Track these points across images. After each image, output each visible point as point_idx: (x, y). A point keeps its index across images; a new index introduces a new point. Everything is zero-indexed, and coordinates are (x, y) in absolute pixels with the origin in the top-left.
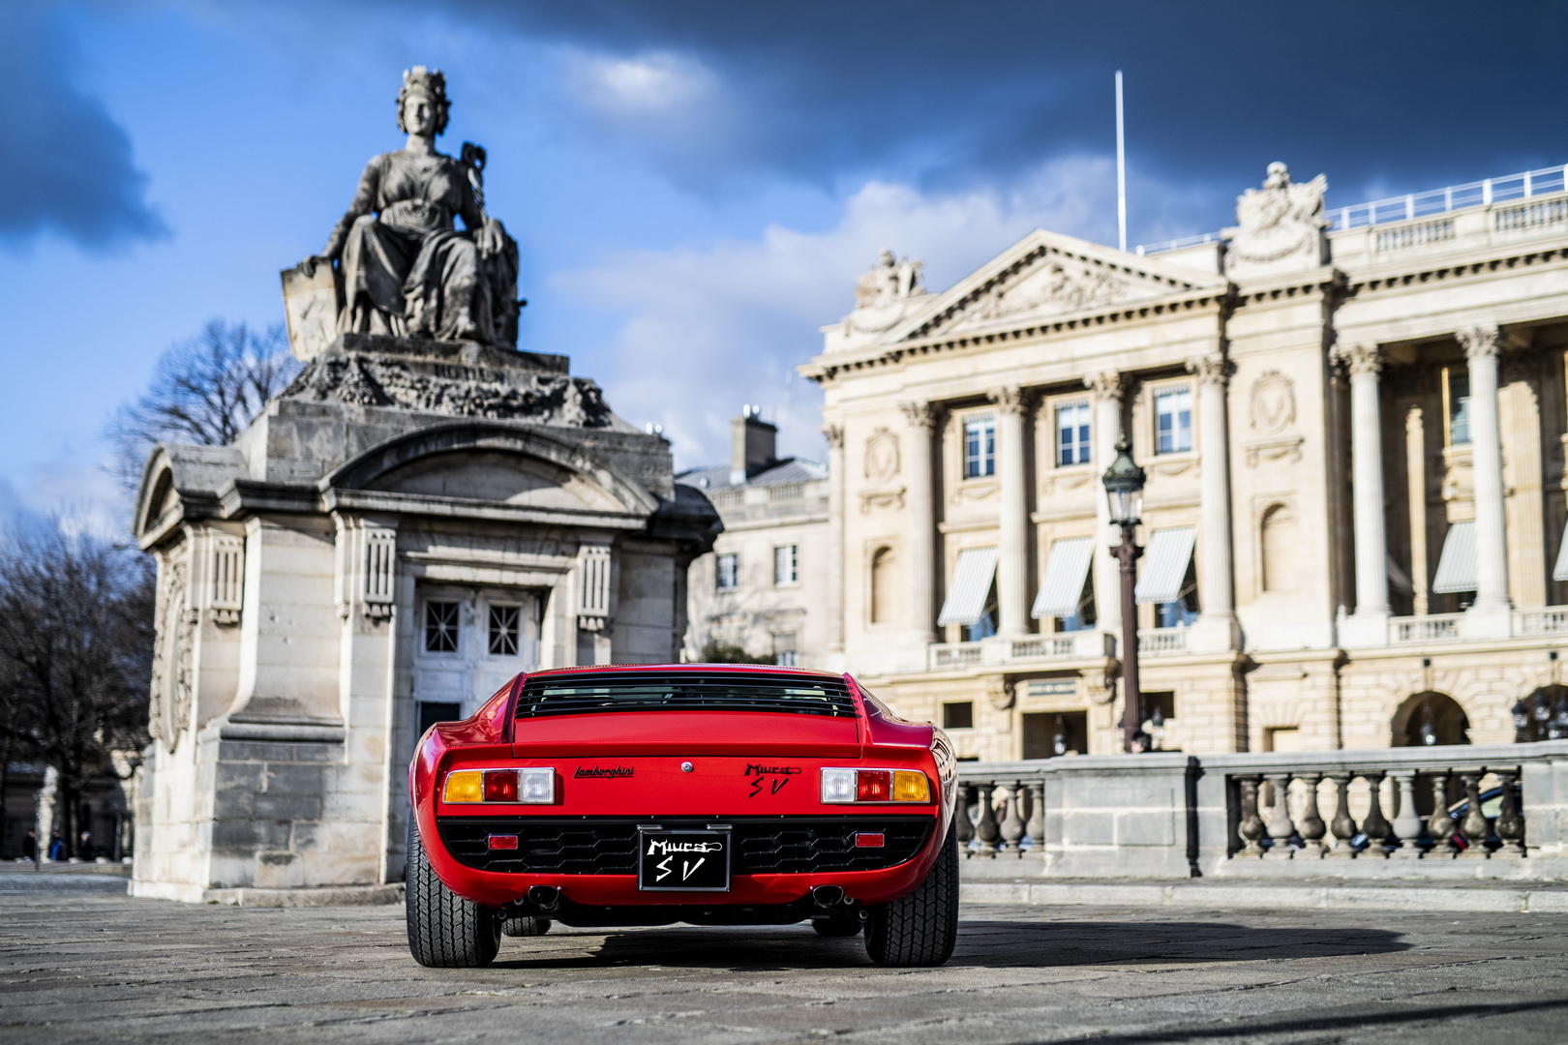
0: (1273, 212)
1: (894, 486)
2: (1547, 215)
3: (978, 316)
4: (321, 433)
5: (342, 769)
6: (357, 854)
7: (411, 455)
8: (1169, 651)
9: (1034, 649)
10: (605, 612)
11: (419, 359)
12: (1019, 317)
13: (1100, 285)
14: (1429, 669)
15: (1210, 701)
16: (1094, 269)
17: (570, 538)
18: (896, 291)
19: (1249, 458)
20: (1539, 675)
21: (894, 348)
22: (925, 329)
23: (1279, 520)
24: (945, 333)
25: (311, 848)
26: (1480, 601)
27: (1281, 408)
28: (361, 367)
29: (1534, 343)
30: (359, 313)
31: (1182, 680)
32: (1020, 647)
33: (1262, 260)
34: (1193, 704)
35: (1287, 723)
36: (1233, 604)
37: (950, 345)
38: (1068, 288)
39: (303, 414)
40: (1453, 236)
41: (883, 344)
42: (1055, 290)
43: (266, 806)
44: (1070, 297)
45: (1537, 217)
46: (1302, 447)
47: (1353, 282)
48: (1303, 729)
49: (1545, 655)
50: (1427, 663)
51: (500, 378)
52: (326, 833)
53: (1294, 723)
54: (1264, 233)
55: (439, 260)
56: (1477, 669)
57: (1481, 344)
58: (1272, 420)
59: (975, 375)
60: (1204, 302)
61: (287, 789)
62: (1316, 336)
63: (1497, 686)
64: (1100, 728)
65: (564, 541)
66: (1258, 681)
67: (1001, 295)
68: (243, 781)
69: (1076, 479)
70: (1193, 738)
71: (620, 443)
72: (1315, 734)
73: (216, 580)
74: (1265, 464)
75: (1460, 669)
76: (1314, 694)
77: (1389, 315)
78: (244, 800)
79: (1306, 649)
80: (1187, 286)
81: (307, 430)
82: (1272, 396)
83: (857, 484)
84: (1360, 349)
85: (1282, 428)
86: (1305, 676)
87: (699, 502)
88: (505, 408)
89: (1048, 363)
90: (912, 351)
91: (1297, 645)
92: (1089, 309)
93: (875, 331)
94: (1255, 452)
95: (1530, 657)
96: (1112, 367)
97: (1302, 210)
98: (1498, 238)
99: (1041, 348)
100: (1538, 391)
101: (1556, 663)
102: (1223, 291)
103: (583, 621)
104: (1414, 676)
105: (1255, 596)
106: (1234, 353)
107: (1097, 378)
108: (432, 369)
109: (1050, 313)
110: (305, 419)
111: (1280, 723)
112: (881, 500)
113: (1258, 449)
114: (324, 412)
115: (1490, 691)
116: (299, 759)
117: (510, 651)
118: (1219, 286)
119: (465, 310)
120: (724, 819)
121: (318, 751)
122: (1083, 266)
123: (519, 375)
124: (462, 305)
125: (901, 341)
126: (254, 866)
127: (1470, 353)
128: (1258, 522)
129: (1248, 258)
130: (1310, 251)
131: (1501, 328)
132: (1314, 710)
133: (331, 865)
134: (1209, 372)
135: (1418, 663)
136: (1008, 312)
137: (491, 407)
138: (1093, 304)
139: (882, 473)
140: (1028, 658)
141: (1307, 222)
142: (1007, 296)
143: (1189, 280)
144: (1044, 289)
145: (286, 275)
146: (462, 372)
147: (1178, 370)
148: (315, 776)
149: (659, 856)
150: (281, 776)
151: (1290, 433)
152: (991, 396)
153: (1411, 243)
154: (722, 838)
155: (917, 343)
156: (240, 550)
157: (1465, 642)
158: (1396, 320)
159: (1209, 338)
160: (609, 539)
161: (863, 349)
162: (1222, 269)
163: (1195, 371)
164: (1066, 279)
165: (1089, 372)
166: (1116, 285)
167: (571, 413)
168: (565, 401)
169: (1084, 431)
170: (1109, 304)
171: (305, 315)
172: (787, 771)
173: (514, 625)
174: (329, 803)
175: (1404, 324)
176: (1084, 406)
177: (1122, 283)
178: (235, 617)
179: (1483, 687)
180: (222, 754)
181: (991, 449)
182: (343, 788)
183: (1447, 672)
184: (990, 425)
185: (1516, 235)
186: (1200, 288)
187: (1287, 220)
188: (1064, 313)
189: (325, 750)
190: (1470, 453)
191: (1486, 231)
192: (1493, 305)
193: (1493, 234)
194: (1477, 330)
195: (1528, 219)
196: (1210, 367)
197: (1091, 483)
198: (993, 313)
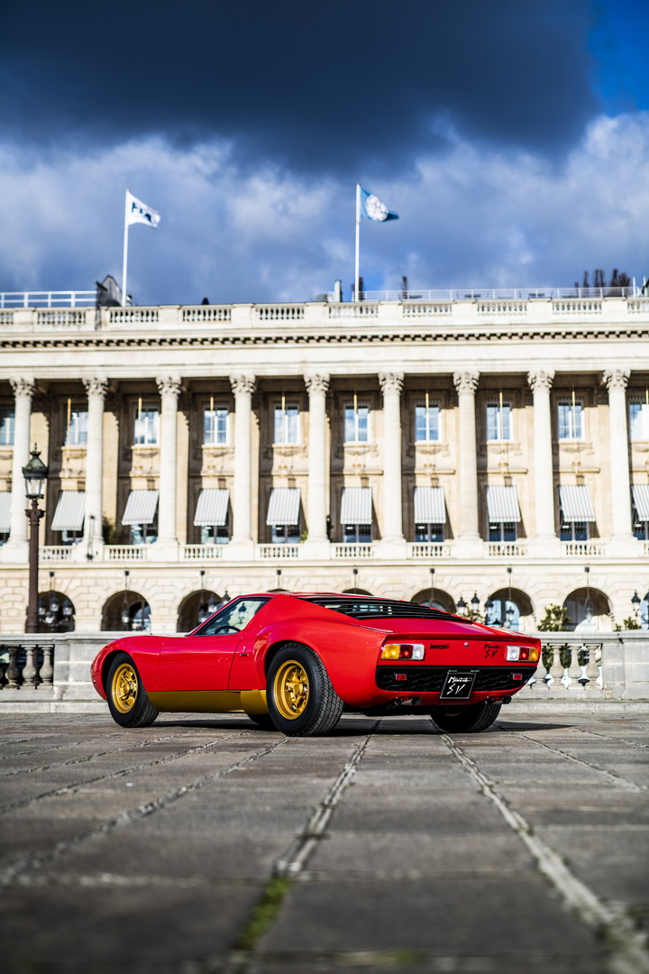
2: (67, 320)
20: (42, 585)
26: (11, 539)
29: (49, 392)
40: (12, 323)
45: (62, 320)
49: (47, 574)
56: (7, 579)
57: (24, 389)
63: (17, 590)
98: (39, 328)
100: (48, 419)
101: (53, 578)
115: (13, 593)
120: (475, 667)
127: (17, 394)
131: (36, 380)
149: (451, 684)
154: (472, 676)
157: (1, 563)
172: (497, 647)
179: (9, 590)
185: (49, 328)
190: (12, 451)
191: (32, 323)
192: (32, 367)
193: (36, 325)
194: (23, 380)
195: (56, 320)
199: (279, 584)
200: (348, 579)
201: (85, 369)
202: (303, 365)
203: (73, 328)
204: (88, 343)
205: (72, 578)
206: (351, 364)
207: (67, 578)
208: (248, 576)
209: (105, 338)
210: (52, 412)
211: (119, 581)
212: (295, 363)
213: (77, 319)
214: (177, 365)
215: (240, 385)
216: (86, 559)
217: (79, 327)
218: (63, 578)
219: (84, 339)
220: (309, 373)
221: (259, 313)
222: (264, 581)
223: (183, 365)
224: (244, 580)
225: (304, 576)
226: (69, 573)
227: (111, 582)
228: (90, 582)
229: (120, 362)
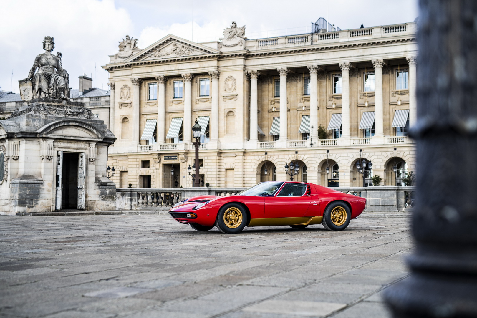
0: (232, 33)
1: (129, 101)
2: (300, 40)
3: (153, 56)
4: (37, 121)
5: (43, 189)
6: (46, 206)
7: (57, 126)
8: (202, 149)
9: (166, 147)
10: (94, 158)
11: (54, 104)
12: (164, 57)
13: (186, 50)
14: (267, 155)
15: (212, 162)
16: (185, 46)
17: (88, 143)
18: (130, 47)
19: (224, 99)
20: (293, 157)
21: (129, 63)
22: (138, 59)
23: (231, 115)
24: (143, 60)
25: (37, 205)
26: (280, 138)
27: (233, 86)
28: (43, 106)
30: (39, 92)
31: (205, 156)
32: (162, 147)
33: (229, 46)
34: (208, 163)
35: (231, 168)
36: (219, 137)
37: (145, 63)
38: (178, 50)
39: (33, 117)
40: (277, 44)
41: (126, 62)
42: (174, 51)
43: (28, 197)
44: (178, 53)
45: (298, 41)
46: (237, 97)
47: (251, 53)
48: (235, 170)
49: (294, 152)
50: (266, 153)
51: (70, 108)
52: (40, 202)
53: (233, 168)
54: (230, 39)
55: (56, 80)
56: (278, 155)
57: (283, 72)
58: (230, 89)
59: (152, 72)
60: (213, 56)
61: (32, 193)
62: (242, 68)
63: (283, 160)
64: (183, 169)
65: (86, 143)
66: (224, 157)
67: (159, 51)
68: (24, 192)
69: (178, 102)
70: (207, 171)
71: (96, 122)
72: (238, 171)
73: (13, 150)
74: (228, 101)
75: (274, 155)
76: (238, 161)
77: (261, 63)
78: (24, 195)
79: (237, 149)
80: (209, 52)
81: (34, 120)
82: (230, 83)
83: (118, 100)
84: (253, 71)
85: (232, 92)
86: (236, 156)
87: (111, 133)
88: (73, 114)
89: (172, 70)
90: (134, 64)
91: (234, 148)
92: (183, 56)
93: (124, 58)
94: (225, 97)
95: (291, 153)
96: (189, 72)
97: (240, 34)
98: (288, 45)
101: (297, 154)
103: (90, 159)
104: (263, 157)
105: (224, 135)
106: (221, 70)
107: (185, 75)
108: (56, 106)
109: (173, 56)
110: (33, 118)
111: (229, 168)
112: (125, 105)
114: (37, 116)
116: (34, 187)
118: (218, 53)
119: (62, 93)
121: (38, 186)
122: (182, 45)
123: (75, 108)
124: (62, 92)
125: (131, 61)
126: (26, 208)
127: (280, 74)
128: (226, 116)
129: (225, 46)
130: (241, 46)
132: (238, 165)
133: (41, 208)
134: (214, 76)
135: (264, 154)
136: (162, 56)
137: (70, 115)
139: (125, 97)
140: (164, 150)
141: (241, 37)
142: (161, 51)
144: (171, 50)
145: (20, 82)
146: (63, 107)
147: (206, 74)
148: (38, 191)
150: (31, 191)
151: (234, 93)
152: (156, 78)
153: (267, 45)
155: (136, 62)
156: (18, 144)
157: (276, 148)
158: (262, 65)
159: (215, 66)
161: (120, 63)
162: (219, 47)
163: (211, 75)
164: (177, 47)
165: (183, 73)
167: (86, 115)
168: (85, 113)
169: (181, 89)
170: (189, 56)
171: (24, 91)
174: (41, 196)
175: (264, 66)
176: (181, 82)
177: (192, 50)
178: (17, 158)
179: (280, 160)
180: (19, 186)
182: (43, 193)
183: (271, 156)
184: (156, 85)
185: (292, 45)
186: (213, 53)
187: (236, 36)
188: (177, 57)
189: (40, 186)
190: (279, 100)
192: (286, 63)
193: (287, 44)
194: (282, 69)
195: (296, 41)
196: (215, 74)
197: (183, 103)
198: (157, 56)
199: (395, 154)
201: (308, 62)
202: (406, 53)
203: (303, 44)
204: (309, 50)
205: (305, 154)
207: (303, 154)
208: (381, 151)
209: (315, 47)
210: (298, 81)
211: (325, 155)
212: (401, 52)
213: (304, 40)
214: (348, 57)
215: (377, 64)
216: (310, 146)
217: (305, 43)
218: (301, 154)
219: (307, 48)
220: (408, 56)
221: (385, 30)
222: (388, 153)
223: (350, 57)
224: (380, 153)
226: (304, 152)
227: (322, 155)
228: (312, 155)
229: (323, 58)
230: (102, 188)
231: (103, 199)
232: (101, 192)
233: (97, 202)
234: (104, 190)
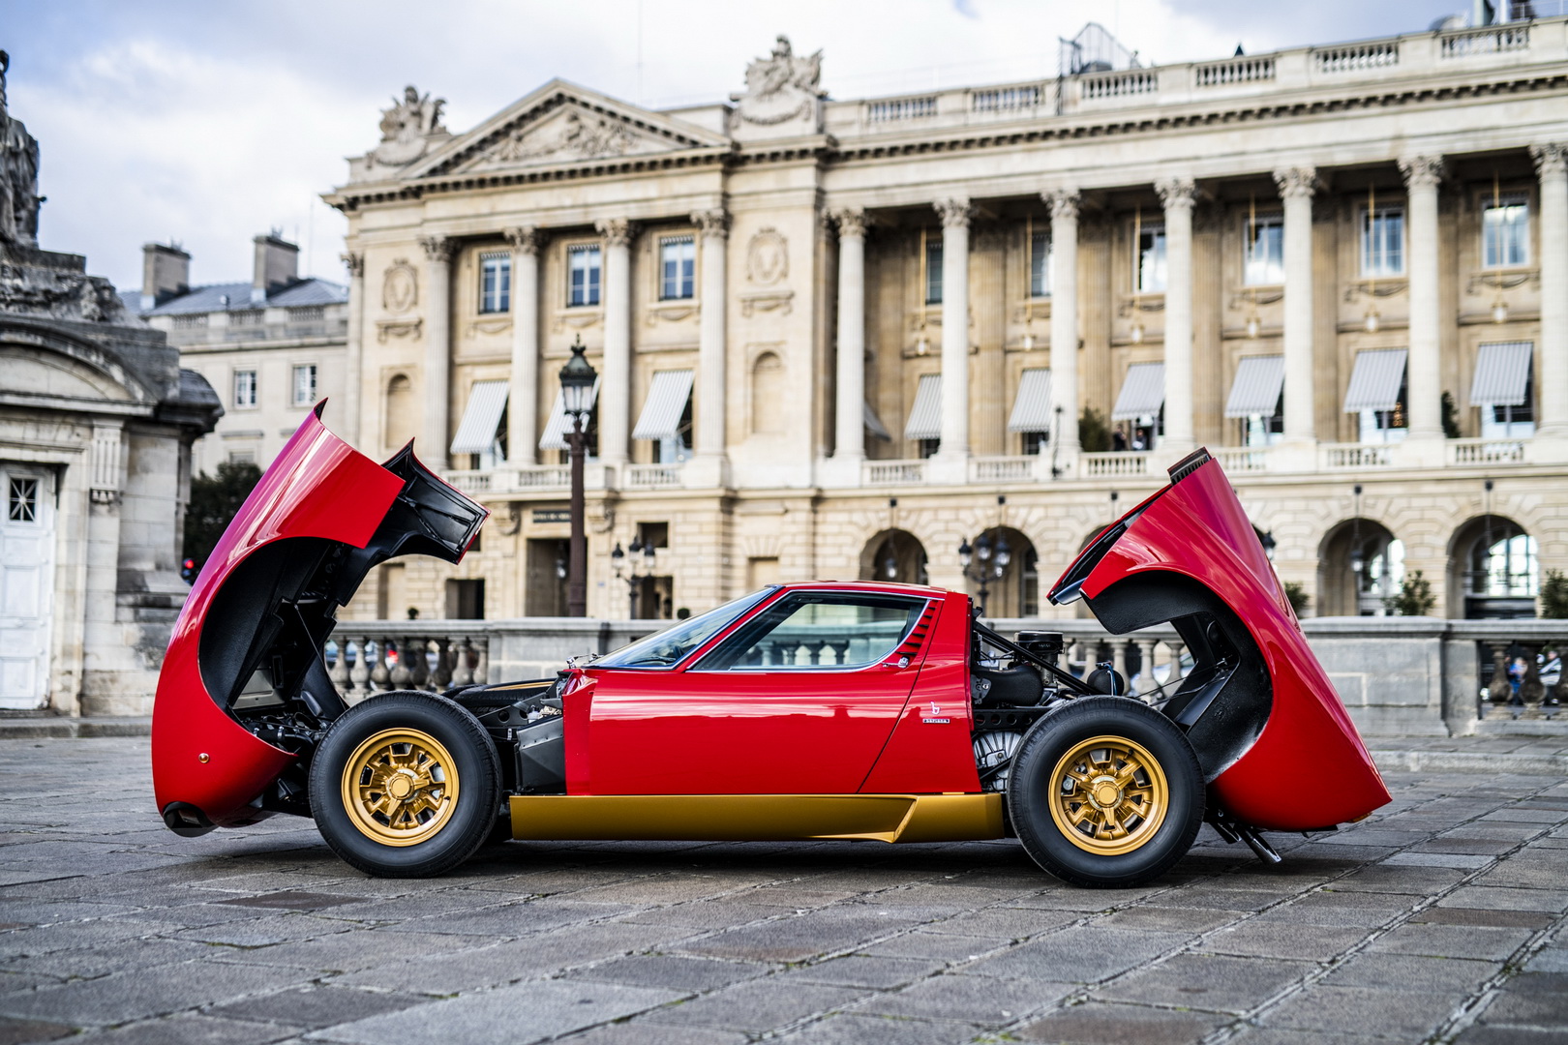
0: (777, 77)
1: (411, 317)
3: (497, 157)
8: (665, 485)
9: (540, 479)
10: (115, 487)
12: (536, 161)
13: (613, 136)
14: (895, 509)
15: (701, 533)
16: (609, 121)
17: (85, 422)
18: (420, 126)
19: (745, 308)
20: (987, 517)
21: (414, 183)
22: (446, 167)
23: (770, 368)
24: (463, 172)
26: (942, 448)
27: (775, 263)
29: (1000, 215)
31: (675, 512)
32: (527, 477)
33: (764, 123)
34: (684, 535)
35: (769, 554)
36: (725, 443)
37: (469, 184)
38: (584, 137)
40: (935, 114)
41: (404, 179)
42: (571, 138)
44: (584, 146)
45: (1009, 102)
46: (793, 301)
47: (844, 148)
48: (783, 560)
49: (994, 500)
50: (893, 503)
51: (19, 274)
53: (775, 554)
56: (936, 510)
57: (954, 214)
58: (766, 275)
59: (492, 214)
60: (709, 159)
62: (809, 198)
63: (952, 526)
64: (599, 555)
65: (79, 425)
66: (743, 515)
67: (520, 139)
69: (585, 320)
70: (684, 566)
71: (132, 338)
72: (793, 565)
74: (758, 315)
75: (921, 510)
76: (793, 529)
77: (876, 182)
79: (788, 488)
80: (695, 144)
82: (767, 252)
83: (375, 314)
84: (847, 212)
85: (775, 283)
86: (786, 511)
87: (203, 388)
88: (27, 300)
89: (563, 208)
90: (432, 188)
91: (780, 483)
92: (603, 159)
93: (397, 165)
94: (750, 303)
95: (982, 501)
96: (621, 215)
97: (803, 78)
98: (974, 118)
99: (557, 192)
101: (1003, 507)
102: (727, 150)
103: (95, 495)
104: (882, 515)
105: (745, 437)
106: (735, 207)
107: (608, 225)
109: (566, 159)
111: (762, 553)
112: (398, 330)
113: (753, 300)
115: (947, 531)
117: (27, 518)
118: (723, 145)
122: (598, 117)
123: (39, 273)
125: (422, 177)
127: (945, 222)
128: (750, 368)
129: (751, 120)
130: (807, 119)
132: (793, 544)
134: (711, 226)
135: (886, 504)
136: (527, 156)
137: (13, 302)
138: (607, 154)
139: (400, 304)
140: (534, 488)
141: (806, 90)
142: (526, 139)
143: (696, 137)
144: (561, 135)
147: (682, 221)
151: (782, 288)
152: (507, 234)
153: (898, 117)
155: (438, 180)
157: (927, 485)
158: (882, 188)
159: (713, 194)
160: (120, 424)
161: (384, 182)
162: (727, 127)
163: (699, 224)
164: (581, 127)
165: (601, 218)
166: (629, 137)
167: (88, 306)
168: (82, 297)
169: (595, 274)
170: (622, 156)
173: (32, 496)
175: (888, 192)
176: (595, 250)
177: (634, 135)
179: (941, 526)
181: (506, 286)
183: (910, 511)
184: (506, 262)
185: (989, 117)
186: (706, 146)
187: (788, 87)
188: (579, 161)
190: (940, 313)
191: (964, 111)
192: (966, 180)
193: (970, 115)
194: (951, 201)
195: (1001, 102)
196: (712, 221)
197: (600, 324)
198: (512, 156)
199: (1357, 508)
200: (1475, 499)
201: (1046, 176)
202: (1398, 142)
203: (1026, 114)
204: (1047, 135)
205: (1031, 506)
206: (1480, 134)
207: (1024, 506)
208: (1306, 498)
209: (1072, 125)
210: (1009, 247)
211: (1102, 509)
212: (1383, 140)
213: (1032, 98)
214: (1188, 159)
215: (1292, 183)
216: (1049, 476)
217: (1035, 111)
218: (1018, 507)
219: (1040, 129)
220: (1406, 156)
221: (1321, 61)
222: (1334, 505)
223: (1197, 158)
224: (1301, 505)
225: (1400, 496)
226: (1027, 499)
227: (1092, 511)
228: (1059, 512)
229: (1098, 162)
230: (149, 620)
231: (152, 663)
232: (143, 634)
233: (124, 679)
234: (158, 625)
